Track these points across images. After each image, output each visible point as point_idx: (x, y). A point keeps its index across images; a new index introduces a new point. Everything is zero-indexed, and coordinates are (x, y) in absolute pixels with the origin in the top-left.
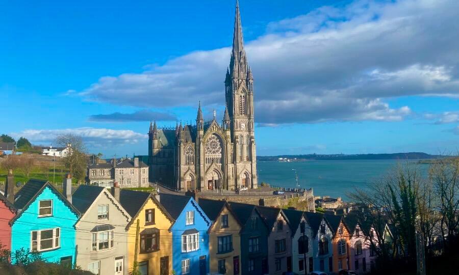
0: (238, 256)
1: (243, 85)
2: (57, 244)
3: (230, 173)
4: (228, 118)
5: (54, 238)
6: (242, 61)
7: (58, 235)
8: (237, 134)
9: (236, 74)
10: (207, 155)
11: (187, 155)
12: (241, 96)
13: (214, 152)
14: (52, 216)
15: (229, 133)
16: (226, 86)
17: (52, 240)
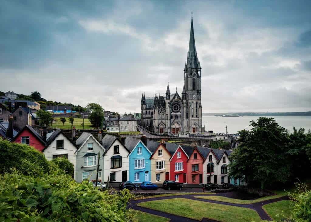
0: (169, 172)
1: (194, 72)
3: (186, 124)
6: (194, 57)
8: (190, 101)
9: (191, 66)
10: (172, 114)
11: (161, 114)
12: (193, 79)
13: (176, 112)
14: (63, 148)
15: (185, 101)
16: (185, 72)
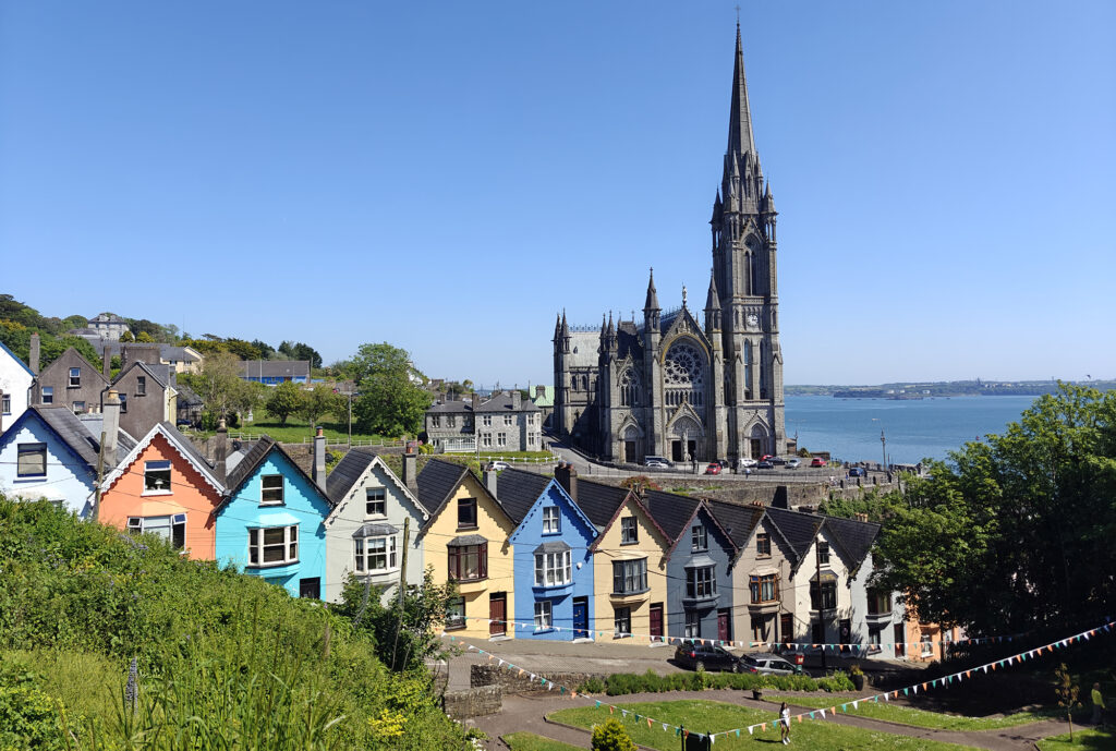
0: (662, 603)
1: (751, 229)
2: (293, 555)
3: (722, 427)
4: (716, 304)
5: (287, 542)
6: (748, 173)
7: (294, 538)
8: (739, 340)
9: (735, 206)
10: (669, 386)
11: (625, 385)
12: (747, 253)
13: (683, 379)
14: (283, 505)
15: (718, 338)
16: (714, 231)
17: (283, 547)
